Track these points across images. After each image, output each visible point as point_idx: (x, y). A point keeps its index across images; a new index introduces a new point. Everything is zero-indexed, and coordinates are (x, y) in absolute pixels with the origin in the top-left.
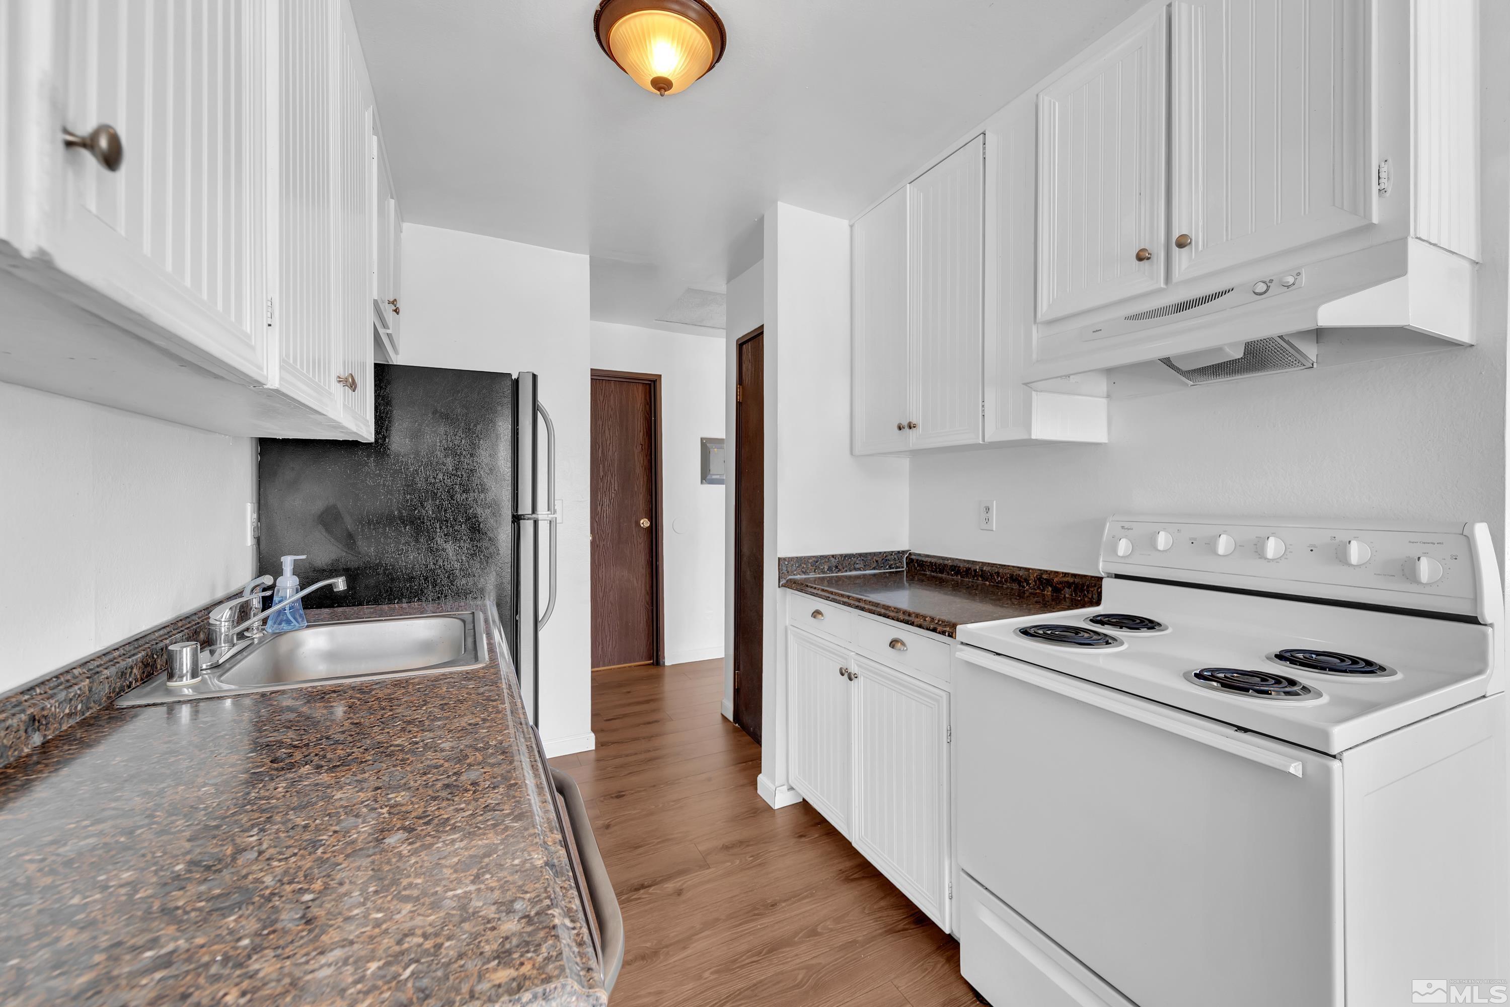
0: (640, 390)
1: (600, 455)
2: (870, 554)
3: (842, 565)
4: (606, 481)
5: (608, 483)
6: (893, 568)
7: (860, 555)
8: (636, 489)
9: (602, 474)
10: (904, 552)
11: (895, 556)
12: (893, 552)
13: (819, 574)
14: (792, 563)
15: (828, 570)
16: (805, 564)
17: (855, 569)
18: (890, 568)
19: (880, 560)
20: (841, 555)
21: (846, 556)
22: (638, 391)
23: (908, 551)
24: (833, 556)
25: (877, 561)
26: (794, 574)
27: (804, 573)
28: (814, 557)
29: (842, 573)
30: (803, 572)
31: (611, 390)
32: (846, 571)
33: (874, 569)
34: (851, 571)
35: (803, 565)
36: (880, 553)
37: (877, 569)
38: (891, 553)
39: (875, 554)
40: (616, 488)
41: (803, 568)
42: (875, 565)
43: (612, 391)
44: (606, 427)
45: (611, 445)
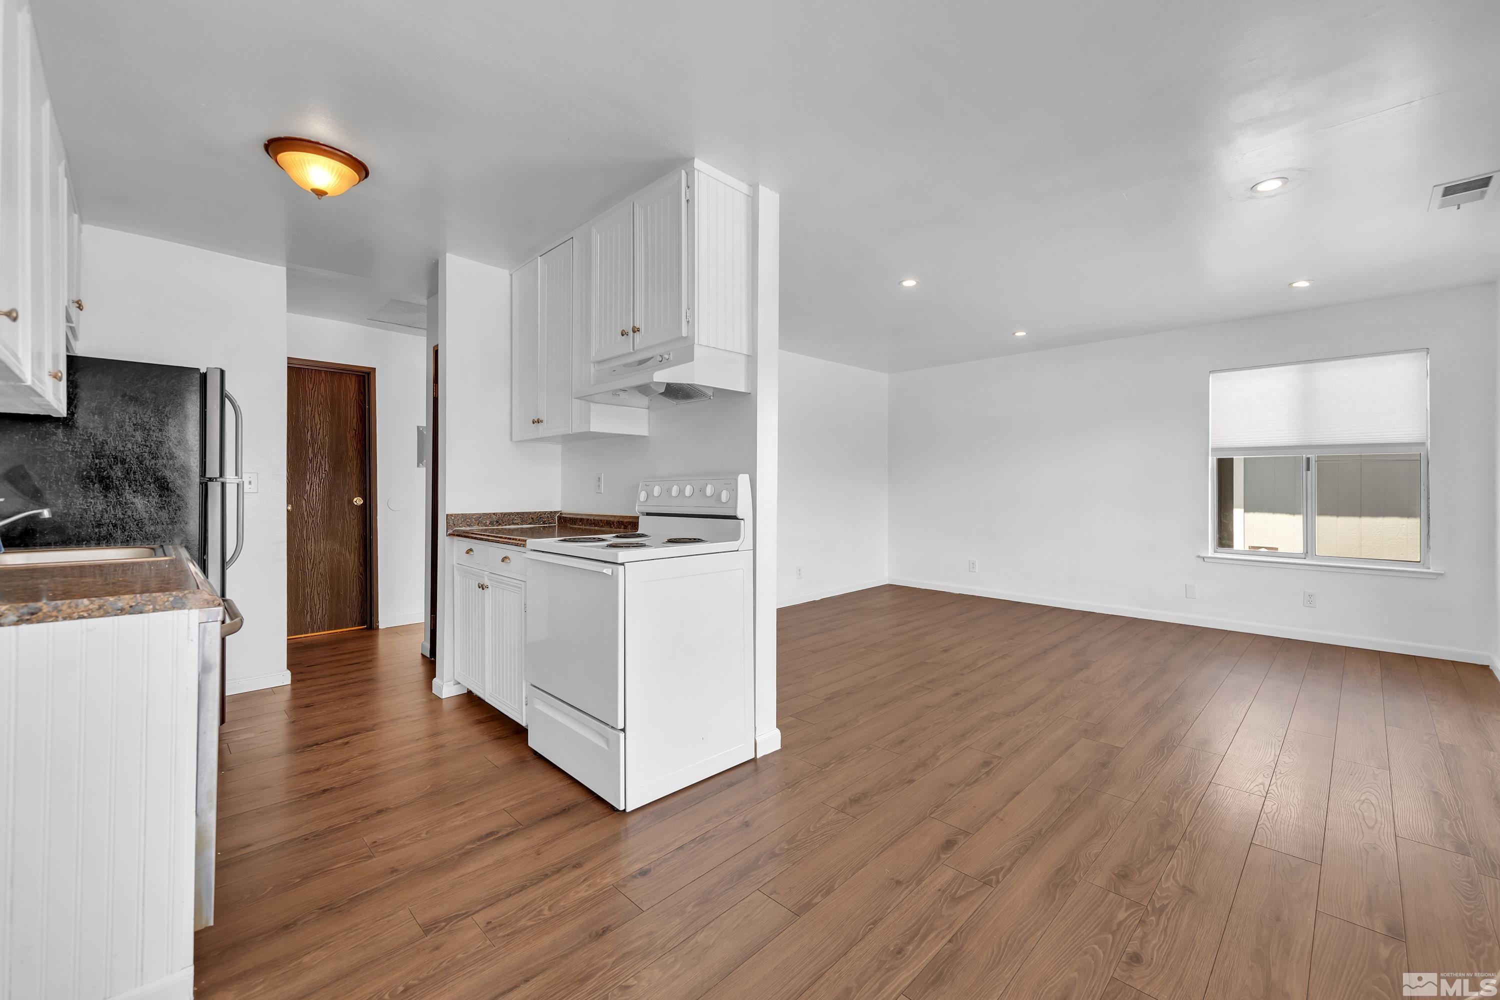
0: (353, 381)
1: (309, 438)
2: (527, 513)
3: (502, 520)
4: (315, 463)
5: (318, 464)
6: (546, 524)
7: (518, 513)
8: (349, 470)
9: (311, 455)
10: (555, 513)
11: (548, 515)
12: (546, 512)
13: (482, 526)
14: (458, 518)
15: (489, 524)
16: (469, 519)
17: (514, 524)
18: (544, 523)
19: (535, 517)
20: (502, 514)
21: (505, 514)
22: (351, 382)
23: (559, 512)
24: (494, 514)
25: (532, 518)
26: (460, 527)
27: (469, 526)
28: (477, 514)
29: (502, 526)
30: (468, 525)
31: (321, 379)
32: (506, 525)
33: (530, 524)
34: (510, 525)
35: (467, 520)
36: (535, 512)
37: (532, 524)
38: (545, 513)
39: (530, 513)
40: (327, 469)
41: (468, 522)
42: (531, 521)
43: (323, 380)
44: (316, 413)
45: (321, 429)
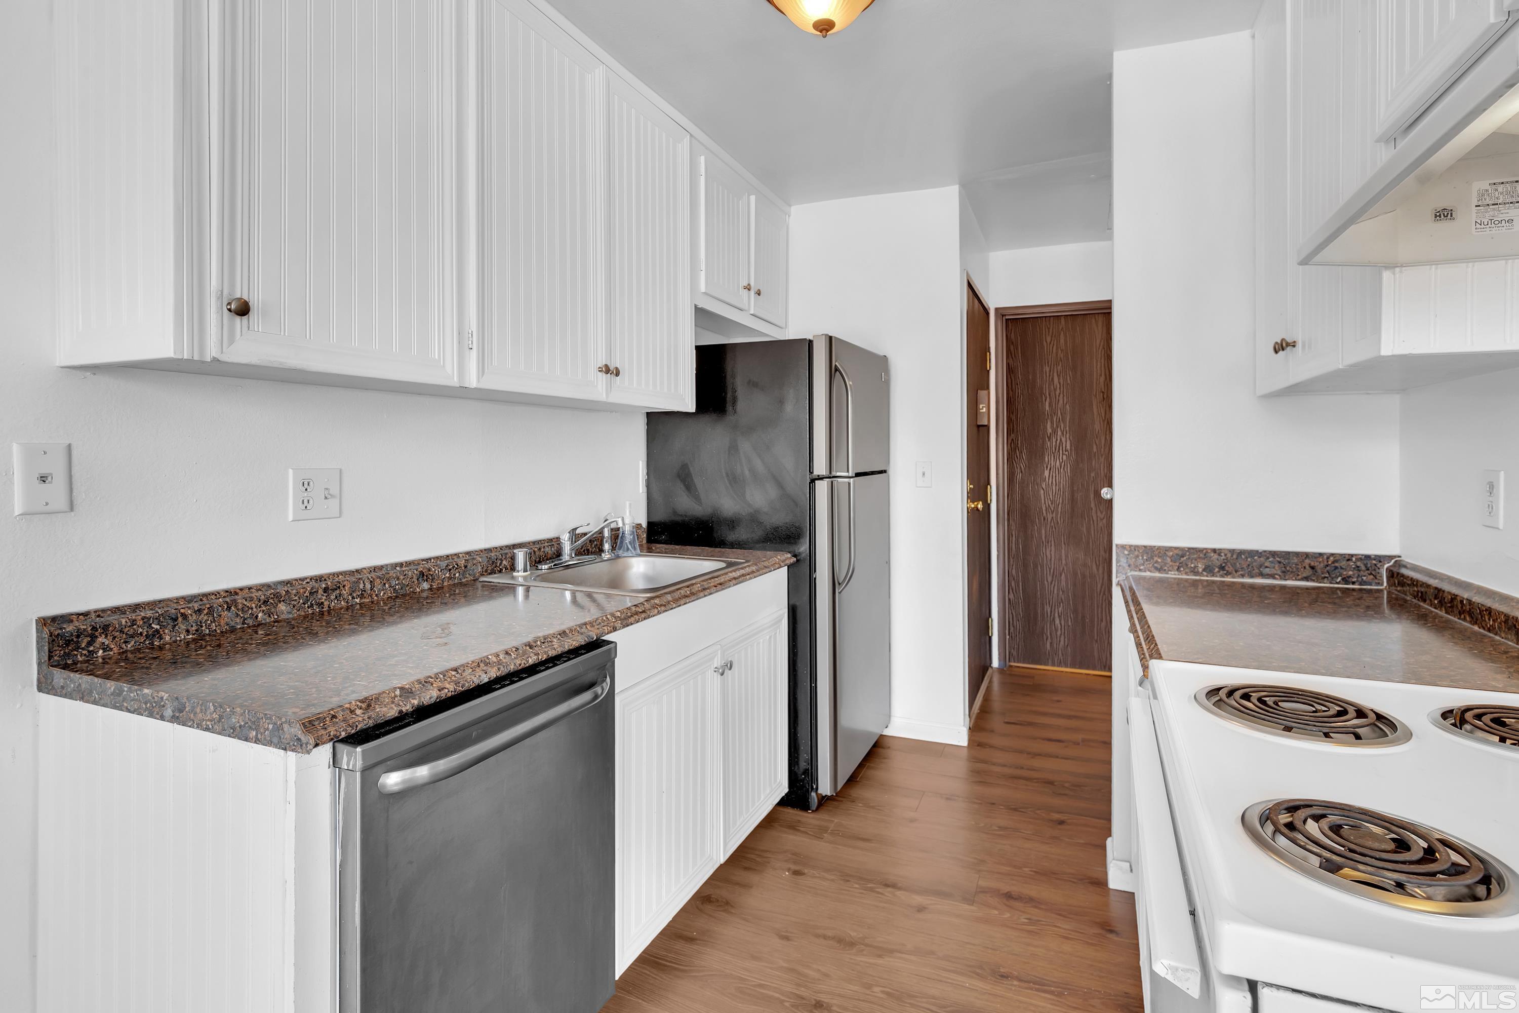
0: (1100, 324)
1: (1047, 408)
2: (1297, 554)
3: (1234, 565)
4: (1054, 440)
5: (1058, 442)
6: (1353, 583)
7: (1274, 554)
8: (1095, 450)
9: (1049, 430)
10: (1380, 559)
11: (1359, 564)
12: (1352, 556)
13: (1186, 573)
14: (1136, 553)
15: (1204, 570)
16: (1159, 557)
17: (1262, 575)
18: (1346, 580)
19: (1320, 566)
20: (1232, 551)
21: (1241, 553)
22: (1097, 326)
23: (1391, 557)
24: (1214, 551)
25: (1313, 568)
26: (1140, 570)
27: (1159, 570)
28: (1176, 548)
29: (1234, 577)
30: (1156, 568)
31: (1060, 328)
32: (1243, 576)
33: (1306, 579)
34: (1252, 577)
35: (1156, 559)
36: (1321, 554)
37: (1314, 581)
38: (1349, 558)
39: (1307, 555)
40: (1068, 447)
41: (1157, 562)
42: (1308, 572)
43: (1062, 328)
44: (1055, 374)
45: (1061, 395)
